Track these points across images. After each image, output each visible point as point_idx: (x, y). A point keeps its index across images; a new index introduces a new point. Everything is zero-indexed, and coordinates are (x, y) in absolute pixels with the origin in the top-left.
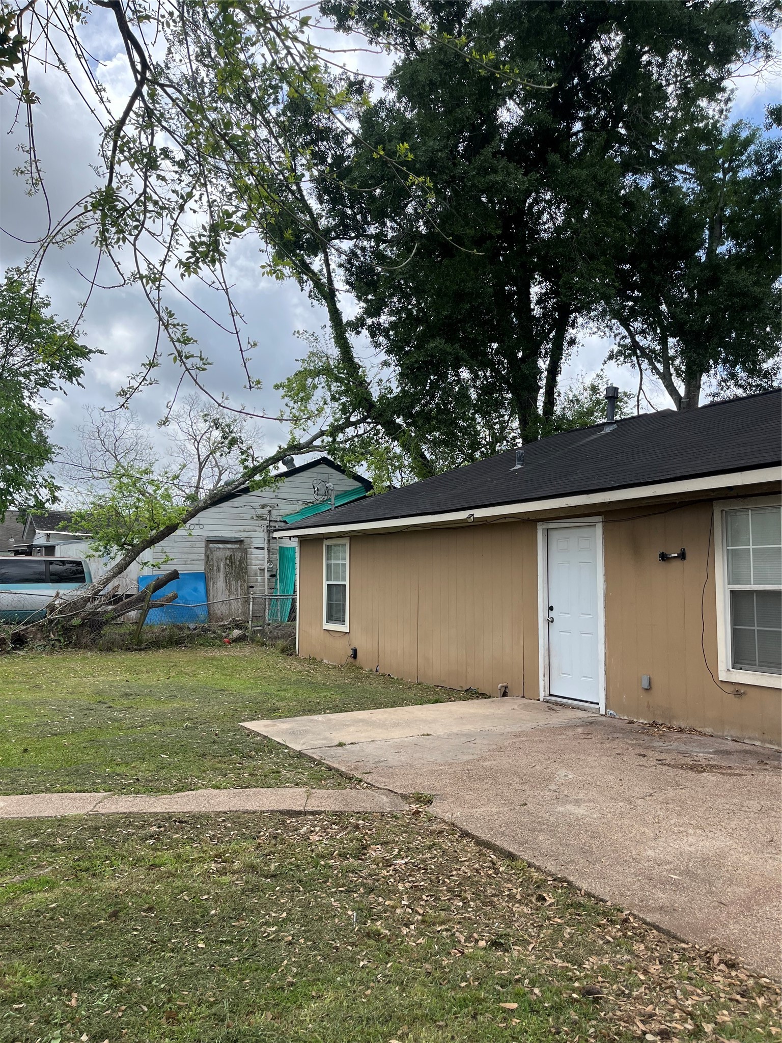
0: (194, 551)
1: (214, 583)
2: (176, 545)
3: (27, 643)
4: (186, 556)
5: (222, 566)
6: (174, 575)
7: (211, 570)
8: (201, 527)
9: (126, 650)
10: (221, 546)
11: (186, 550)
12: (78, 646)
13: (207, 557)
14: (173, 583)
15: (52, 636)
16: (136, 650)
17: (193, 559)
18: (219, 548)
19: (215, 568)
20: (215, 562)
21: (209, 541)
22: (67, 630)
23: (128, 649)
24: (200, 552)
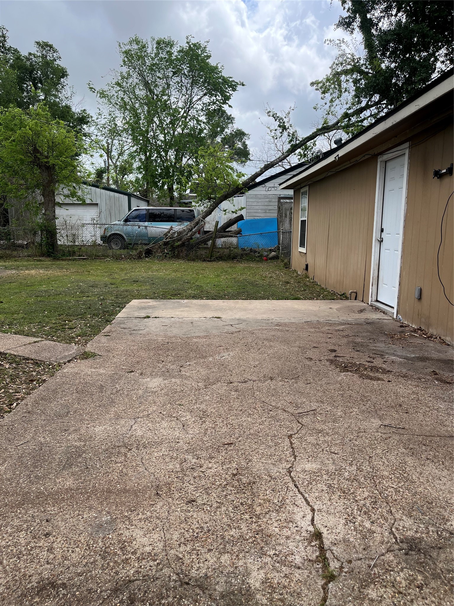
0: (271, 204)
1: (282, 225)
2: (260, 201)
3: (152, 254)
4: (266, 207)
5: (288, 214)
6: (241, 218)
7: (281, 216)
8: (276, 188)
9: (203, 261)
10: (288, 201)
11: (266, 204)
12: (177, 257)
13: (279, 208)
14: (240, 223)
15: (166, 251)
16: (208, 261)
17: (270, 210)
18: (287, 202)
19: (284, 215)
20: (284, 211)
21: (280, 198)
22: (173, 248)
23: (204, 261)
24: (274, 205)
